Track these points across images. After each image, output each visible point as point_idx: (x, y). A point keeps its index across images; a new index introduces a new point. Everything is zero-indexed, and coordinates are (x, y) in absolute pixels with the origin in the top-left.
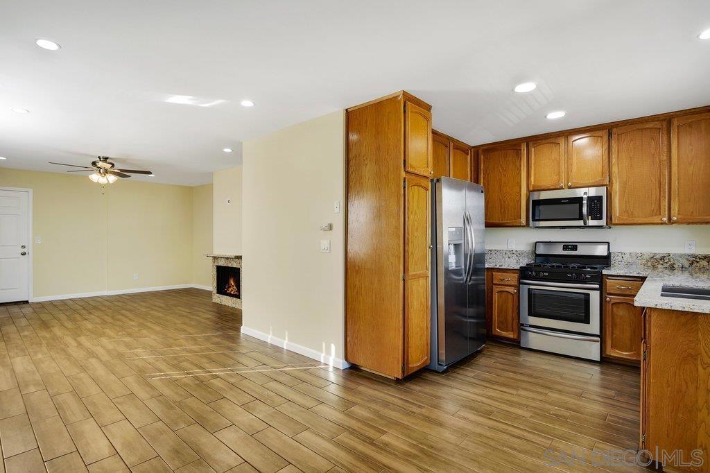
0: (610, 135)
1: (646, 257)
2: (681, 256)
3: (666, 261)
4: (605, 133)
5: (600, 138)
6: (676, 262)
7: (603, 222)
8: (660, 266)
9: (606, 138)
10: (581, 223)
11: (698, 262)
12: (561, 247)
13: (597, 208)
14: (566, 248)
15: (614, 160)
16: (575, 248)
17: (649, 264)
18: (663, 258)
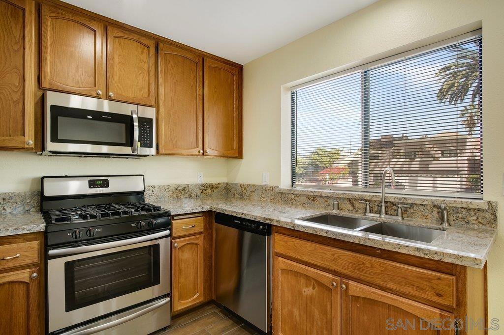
0: (157, 48)
1: (172, 189)
2: (197, 185)
3: (186, 191)
4: (152, 44)
5: (146, 48)
6: (193, 192)
7: (153, 151)
8: (182, 197)
9: (153, 50)
10: (128, 150)
11: (205, 190)
12: (86, 182)
13: (147, 133)
14: (92, 184)
15: (160, 80)
16: (105, 184)
17: (175, 196)
18: (184, 189)
